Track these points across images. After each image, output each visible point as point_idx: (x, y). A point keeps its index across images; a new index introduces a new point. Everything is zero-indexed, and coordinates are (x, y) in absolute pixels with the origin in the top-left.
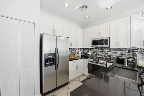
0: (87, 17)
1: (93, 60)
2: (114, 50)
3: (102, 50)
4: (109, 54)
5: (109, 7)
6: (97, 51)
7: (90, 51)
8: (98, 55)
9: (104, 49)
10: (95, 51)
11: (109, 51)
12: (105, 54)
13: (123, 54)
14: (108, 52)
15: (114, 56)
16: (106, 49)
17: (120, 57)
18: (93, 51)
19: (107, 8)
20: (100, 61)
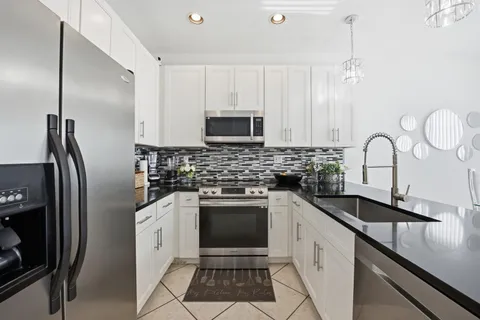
0: (196, 17)
1: (223, 191)
2: (267, 154)
3: (233, 156)
4: (255, 165)
5: (277, 18)
6: (215, 159)
7: (186, 159)
8: (219, 172)
9: (240, 151)
10: (207, 159)
11: (254, 156)
12: (241, 168)
13: (288, 163)
14: (251, 159)
15: (268, 172)
16: (247, 150)
17: (283, 172)
18: (202, 161)
19: (272, 19)
20: (248, 191)
